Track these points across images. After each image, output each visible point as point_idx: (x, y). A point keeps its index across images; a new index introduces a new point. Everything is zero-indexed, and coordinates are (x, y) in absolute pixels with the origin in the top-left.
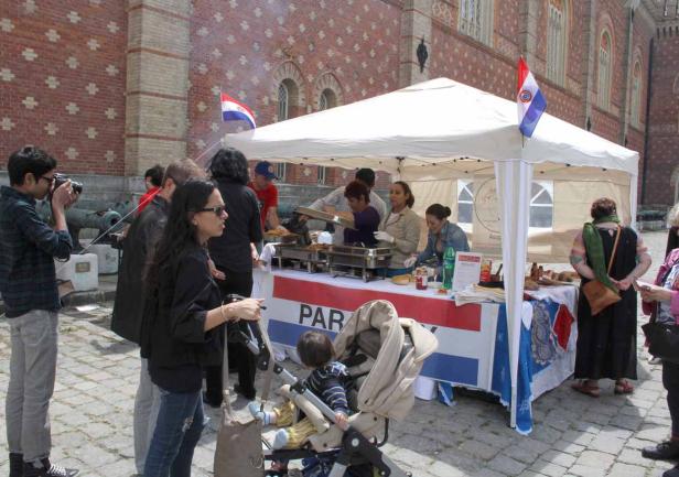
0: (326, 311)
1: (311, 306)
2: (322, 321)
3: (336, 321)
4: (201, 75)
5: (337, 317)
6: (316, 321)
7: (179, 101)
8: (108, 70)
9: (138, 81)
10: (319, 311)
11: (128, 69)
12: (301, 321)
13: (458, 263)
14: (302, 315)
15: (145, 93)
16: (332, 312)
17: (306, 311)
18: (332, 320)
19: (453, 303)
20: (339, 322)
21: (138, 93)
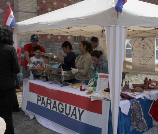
0: (46, 98)
1: (41, 96)
2: (44, 103)
3: (49, 104)
4: (43, 4)
5: (49, 102)
6: (42, 103)
7: (34, 14)
8: (7, 3)
9: (18, 7)
10: (43, 98)
11: (15, 3)
12: (38, 103)
13: (99, 78)
14: (38, 100)
15: (20, 11)
16: (48, 99)
17: (39, 99)
18: (47, 103)
19: (90, 99)
20: (50, 104)
21: (18, 11)
